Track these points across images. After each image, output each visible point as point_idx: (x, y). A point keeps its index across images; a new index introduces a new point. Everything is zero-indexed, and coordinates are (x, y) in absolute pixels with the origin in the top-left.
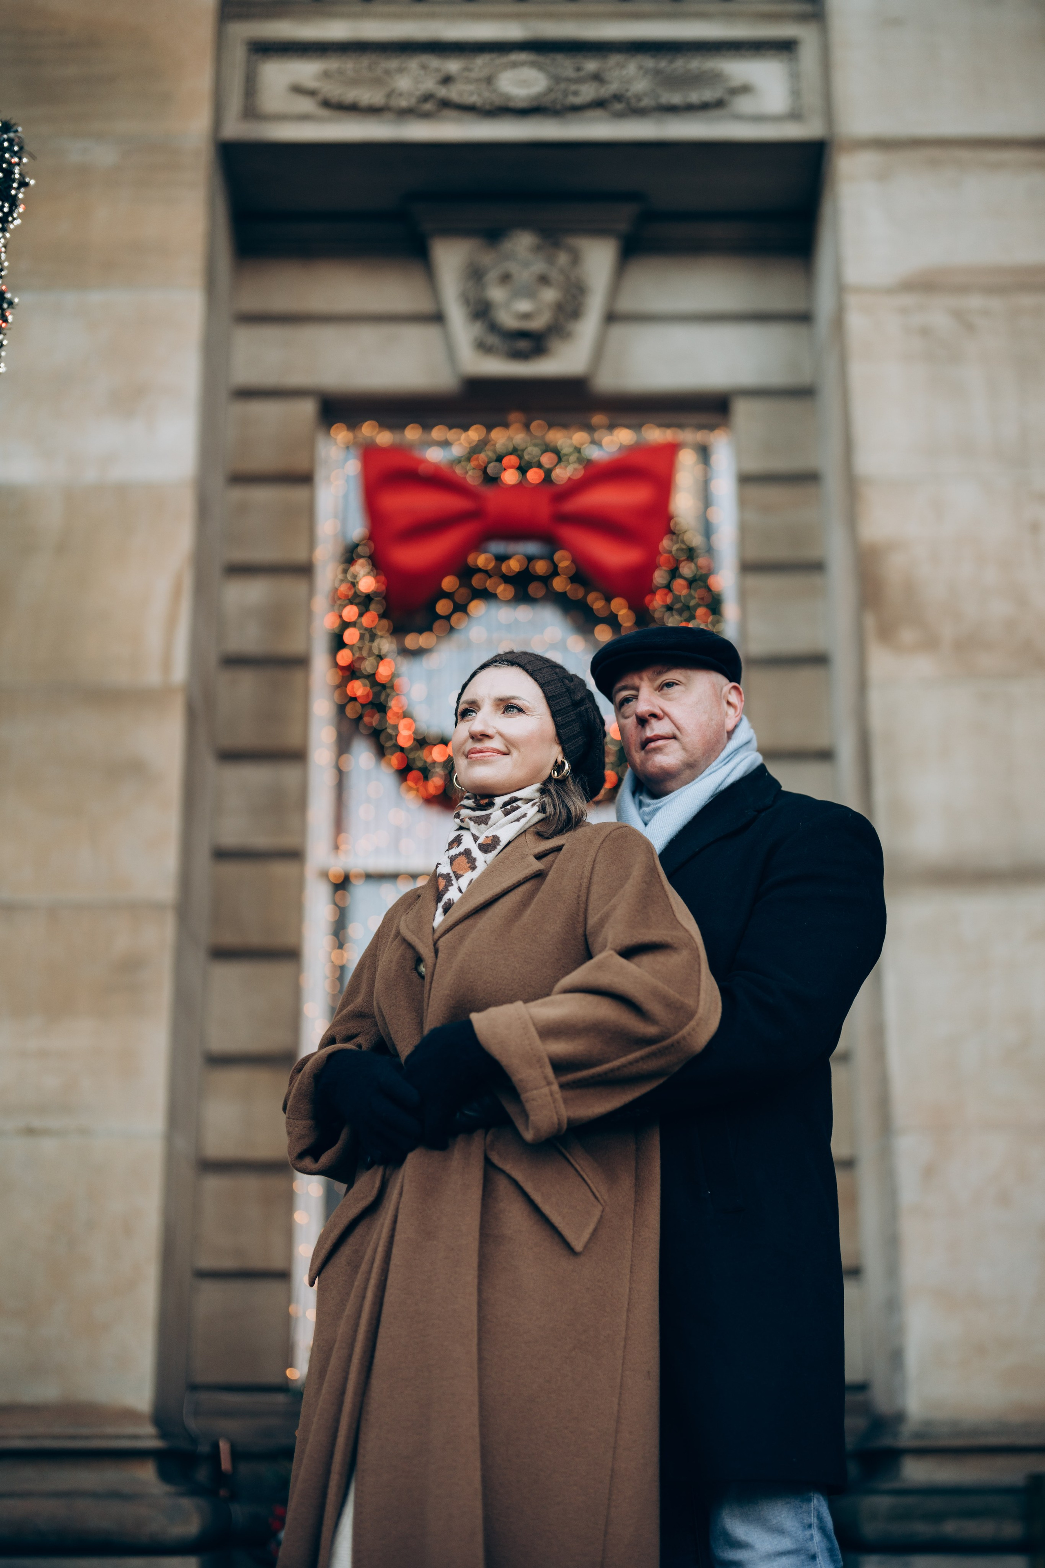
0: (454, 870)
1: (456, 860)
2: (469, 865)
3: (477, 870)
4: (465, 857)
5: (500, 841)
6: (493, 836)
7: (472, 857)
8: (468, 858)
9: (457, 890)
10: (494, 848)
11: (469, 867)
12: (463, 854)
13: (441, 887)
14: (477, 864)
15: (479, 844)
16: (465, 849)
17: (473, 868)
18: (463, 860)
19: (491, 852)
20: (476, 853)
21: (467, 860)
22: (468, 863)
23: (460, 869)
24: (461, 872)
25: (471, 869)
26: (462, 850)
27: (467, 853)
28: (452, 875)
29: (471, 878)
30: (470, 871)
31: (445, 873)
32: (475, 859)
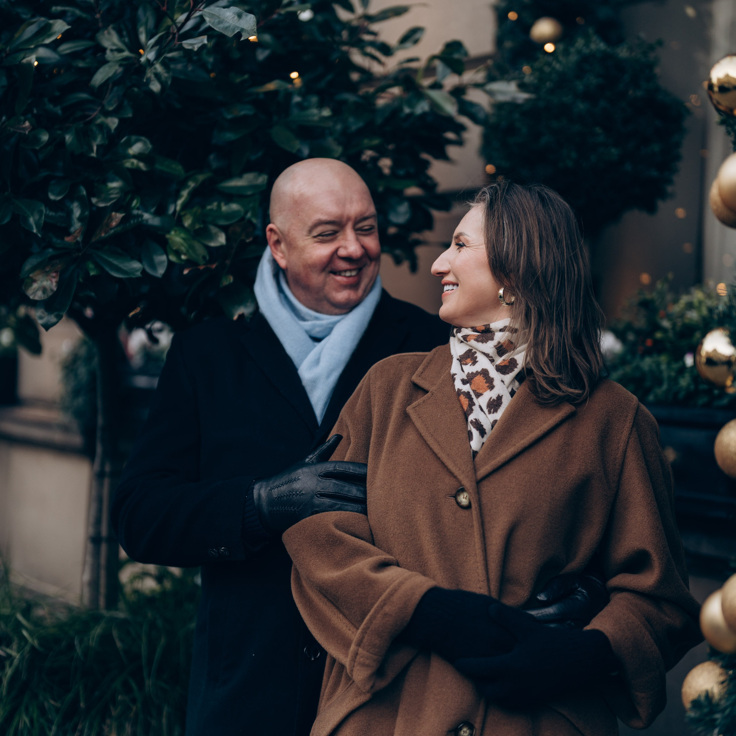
0: (474, 388)
1: (474, 379)
2: (488, 384)
3: (495, 389)
4: (483, 377)
5: (518, 364)
6: (511, 359)
7: (489, 377)
8: (486, 379)
9: (479, 409)
10: (512, 370)
11: (488, 387)
12: (481, 374)
13: (465, 407)
14: (495, 383)
15: (496, 366)
16: (483, 369)
17: (491, 387)
18: (479, 380)
19: (509, 374)
20: (493, 373)
21: (485, 380)
22: (486, 383)
23: (479, 389)
24: (481, 392)
25: (489, 389)
26: (479, 370)
27: (485, 373)
28: (472, 393)
29: (490, 397)
30: (489, 390)
31: (466, 391)
32: (492, 379)
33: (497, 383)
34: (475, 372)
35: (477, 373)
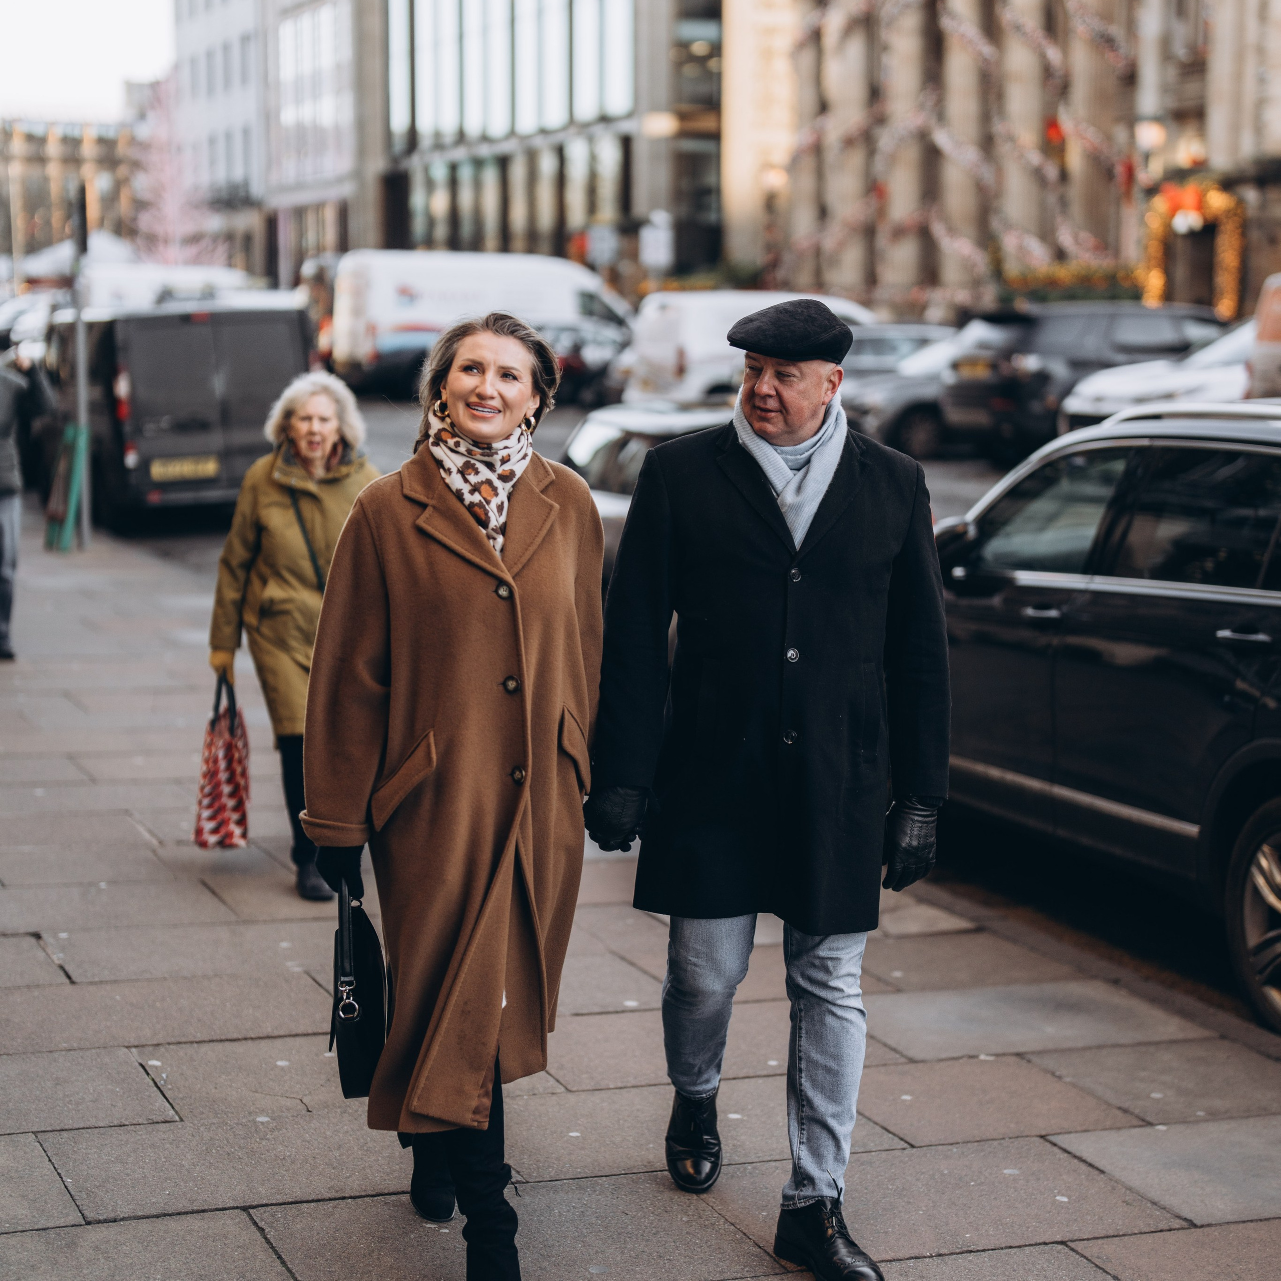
0: (484, 497)
1: (482, 488)
2: (493, 492)
3: (499, 496)
4: (488, 485)
5: (516, 474)
6: (510, 470)
11: (494, 494)
12: (486, 483)
14: (498, 491)
15: (498, 475)
17: (497, 495)
21: (491, 489)
23: (488, 496)
24: (489, 499)
26: (484, 479)
28: (483, 501)
30: (495, 497)
32: (496, 488)
33: (500, 491)
34: (480, 481)
35: (482, 483)
